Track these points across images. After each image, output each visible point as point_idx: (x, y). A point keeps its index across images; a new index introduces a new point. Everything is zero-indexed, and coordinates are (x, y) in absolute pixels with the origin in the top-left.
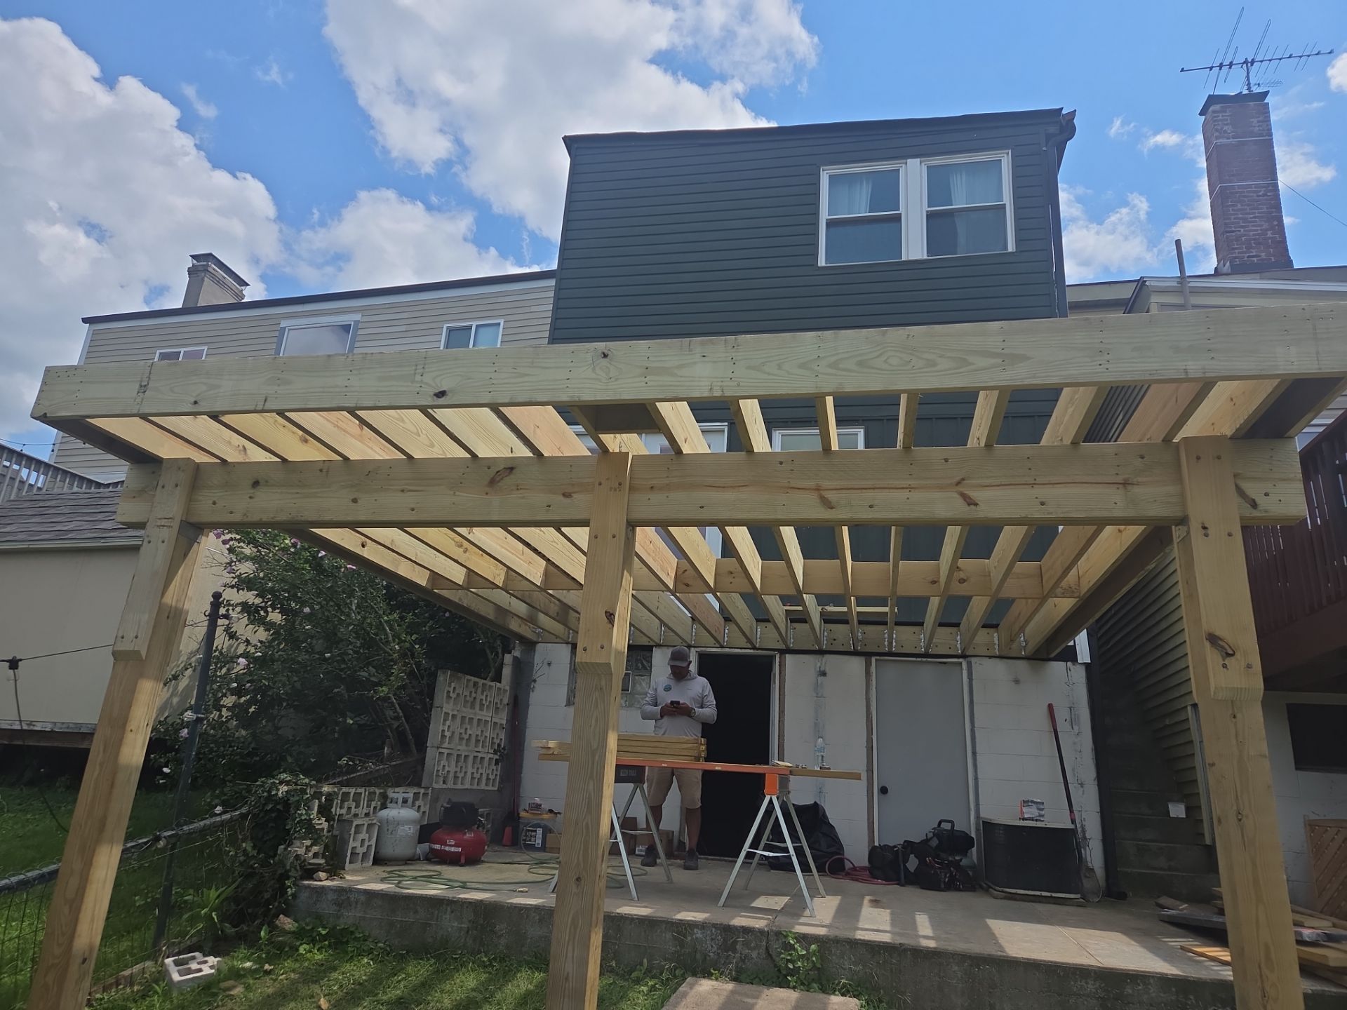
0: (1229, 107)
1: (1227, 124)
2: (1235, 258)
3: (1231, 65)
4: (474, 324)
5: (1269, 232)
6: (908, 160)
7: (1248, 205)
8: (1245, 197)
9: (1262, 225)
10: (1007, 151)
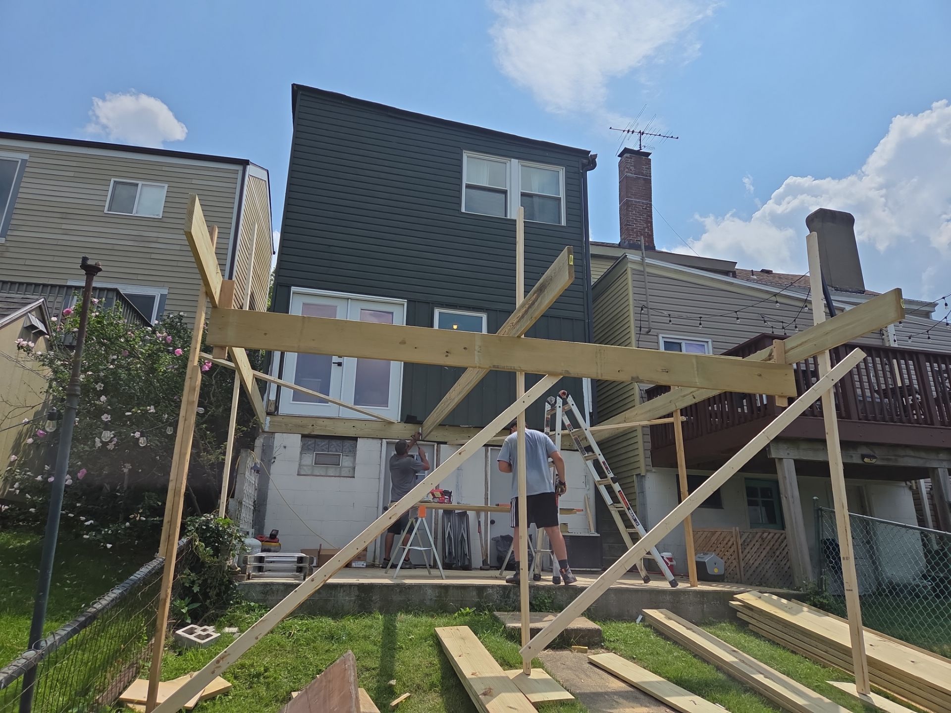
0: (634, 157)
1: (632, 166)
2: (631, 240)
3: (633, 132)
4: (140, 183)
5: (647, 229)
6: (512, 159)
7: (638, 212)
8: (637, 207)
9: (643, 225)
10: (562, 167)
